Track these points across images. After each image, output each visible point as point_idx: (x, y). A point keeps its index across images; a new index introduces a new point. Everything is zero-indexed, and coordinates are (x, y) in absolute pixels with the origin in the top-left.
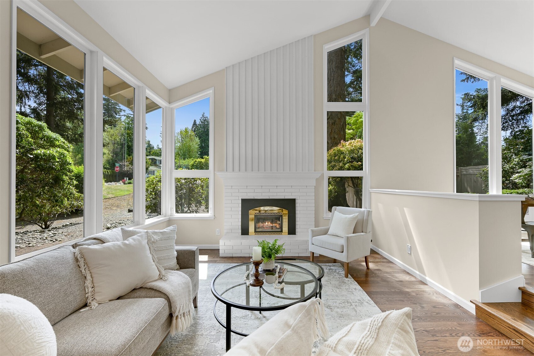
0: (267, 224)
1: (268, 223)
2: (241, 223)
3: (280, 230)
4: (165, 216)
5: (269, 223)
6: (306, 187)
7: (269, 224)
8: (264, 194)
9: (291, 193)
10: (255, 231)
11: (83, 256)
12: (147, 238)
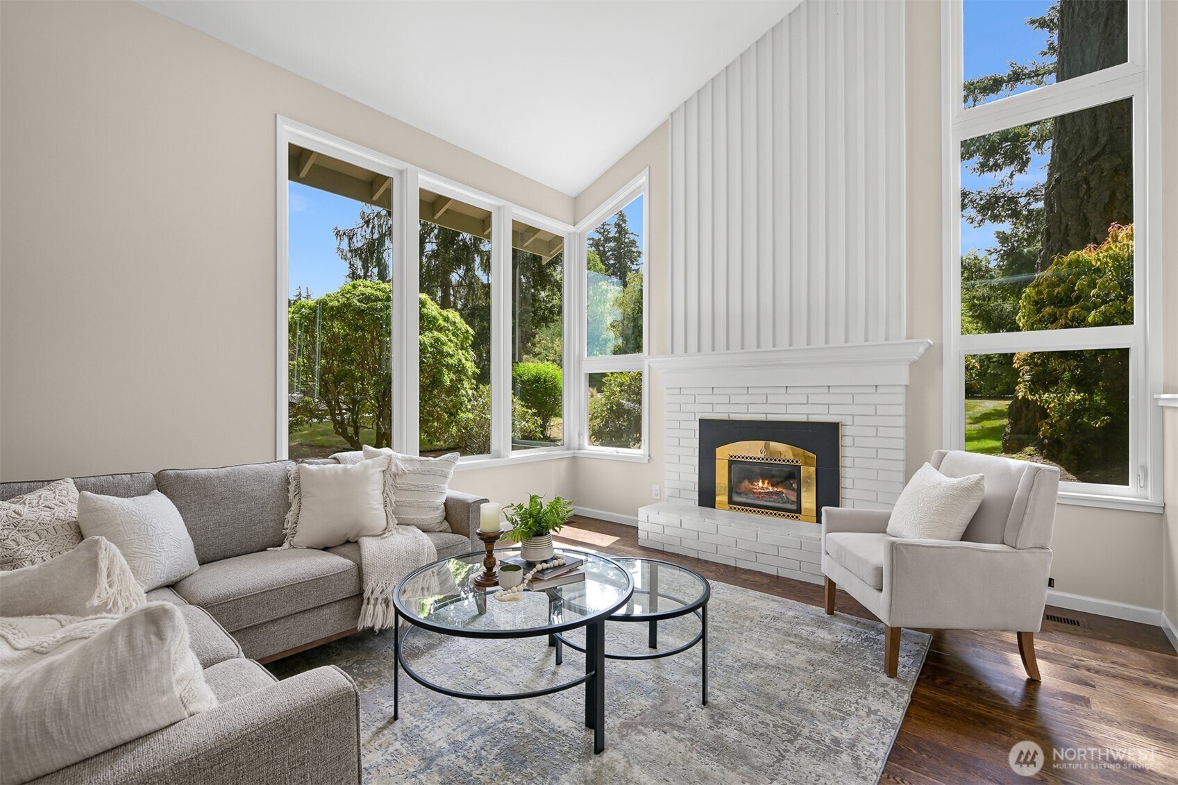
0: (760, 484)
1: (763, 483)
2: (697, 476)
3: (794, 507)
4: (568, 449)
5: (766, 482)
6: (873, 390)
7: (766, 485)
8: (752, 409)
9: (827, 406)
10: (731, 501)
11: (297, 479)
12: (386, 465)
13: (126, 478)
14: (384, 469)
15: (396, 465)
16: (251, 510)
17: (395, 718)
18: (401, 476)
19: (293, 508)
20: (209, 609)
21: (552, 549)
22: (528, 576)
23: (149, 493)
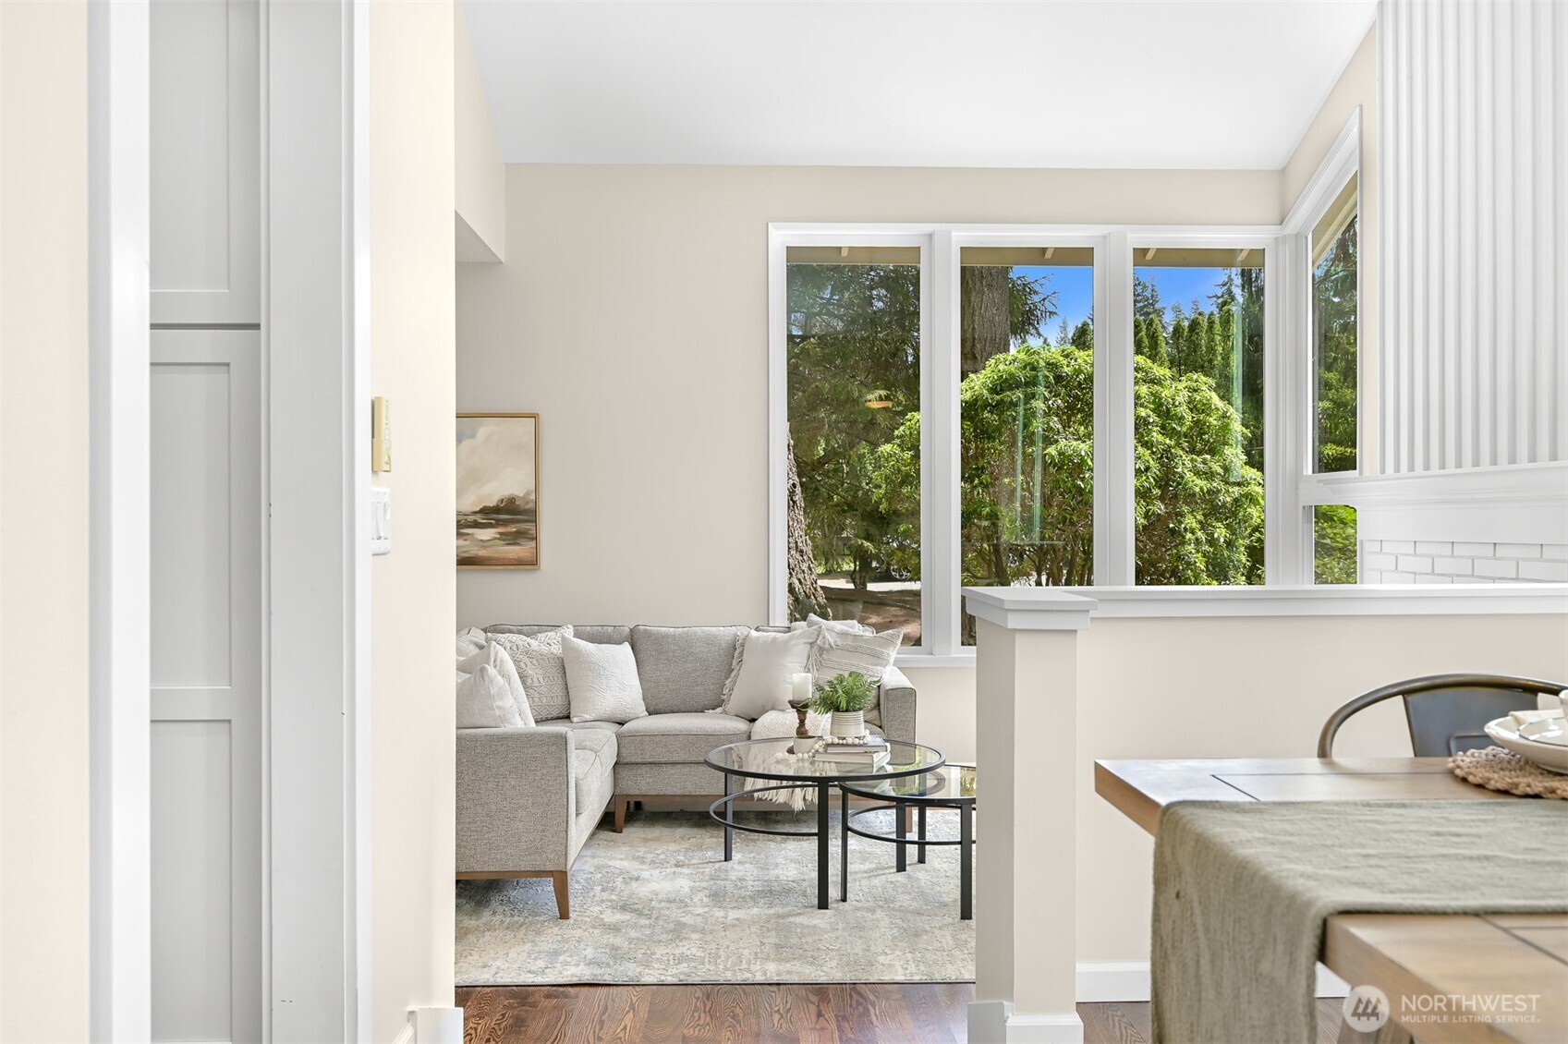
12: (815, 636)
13: (610, 629)
14: (811, 641)
15: (824, 637)
16: (696, 670)
17: (726, 860)
18: (828, 650)
19: (733, 674)
20: (619, 737)
21: (857, 728)
22: (817, 746)
23: (620, 644)
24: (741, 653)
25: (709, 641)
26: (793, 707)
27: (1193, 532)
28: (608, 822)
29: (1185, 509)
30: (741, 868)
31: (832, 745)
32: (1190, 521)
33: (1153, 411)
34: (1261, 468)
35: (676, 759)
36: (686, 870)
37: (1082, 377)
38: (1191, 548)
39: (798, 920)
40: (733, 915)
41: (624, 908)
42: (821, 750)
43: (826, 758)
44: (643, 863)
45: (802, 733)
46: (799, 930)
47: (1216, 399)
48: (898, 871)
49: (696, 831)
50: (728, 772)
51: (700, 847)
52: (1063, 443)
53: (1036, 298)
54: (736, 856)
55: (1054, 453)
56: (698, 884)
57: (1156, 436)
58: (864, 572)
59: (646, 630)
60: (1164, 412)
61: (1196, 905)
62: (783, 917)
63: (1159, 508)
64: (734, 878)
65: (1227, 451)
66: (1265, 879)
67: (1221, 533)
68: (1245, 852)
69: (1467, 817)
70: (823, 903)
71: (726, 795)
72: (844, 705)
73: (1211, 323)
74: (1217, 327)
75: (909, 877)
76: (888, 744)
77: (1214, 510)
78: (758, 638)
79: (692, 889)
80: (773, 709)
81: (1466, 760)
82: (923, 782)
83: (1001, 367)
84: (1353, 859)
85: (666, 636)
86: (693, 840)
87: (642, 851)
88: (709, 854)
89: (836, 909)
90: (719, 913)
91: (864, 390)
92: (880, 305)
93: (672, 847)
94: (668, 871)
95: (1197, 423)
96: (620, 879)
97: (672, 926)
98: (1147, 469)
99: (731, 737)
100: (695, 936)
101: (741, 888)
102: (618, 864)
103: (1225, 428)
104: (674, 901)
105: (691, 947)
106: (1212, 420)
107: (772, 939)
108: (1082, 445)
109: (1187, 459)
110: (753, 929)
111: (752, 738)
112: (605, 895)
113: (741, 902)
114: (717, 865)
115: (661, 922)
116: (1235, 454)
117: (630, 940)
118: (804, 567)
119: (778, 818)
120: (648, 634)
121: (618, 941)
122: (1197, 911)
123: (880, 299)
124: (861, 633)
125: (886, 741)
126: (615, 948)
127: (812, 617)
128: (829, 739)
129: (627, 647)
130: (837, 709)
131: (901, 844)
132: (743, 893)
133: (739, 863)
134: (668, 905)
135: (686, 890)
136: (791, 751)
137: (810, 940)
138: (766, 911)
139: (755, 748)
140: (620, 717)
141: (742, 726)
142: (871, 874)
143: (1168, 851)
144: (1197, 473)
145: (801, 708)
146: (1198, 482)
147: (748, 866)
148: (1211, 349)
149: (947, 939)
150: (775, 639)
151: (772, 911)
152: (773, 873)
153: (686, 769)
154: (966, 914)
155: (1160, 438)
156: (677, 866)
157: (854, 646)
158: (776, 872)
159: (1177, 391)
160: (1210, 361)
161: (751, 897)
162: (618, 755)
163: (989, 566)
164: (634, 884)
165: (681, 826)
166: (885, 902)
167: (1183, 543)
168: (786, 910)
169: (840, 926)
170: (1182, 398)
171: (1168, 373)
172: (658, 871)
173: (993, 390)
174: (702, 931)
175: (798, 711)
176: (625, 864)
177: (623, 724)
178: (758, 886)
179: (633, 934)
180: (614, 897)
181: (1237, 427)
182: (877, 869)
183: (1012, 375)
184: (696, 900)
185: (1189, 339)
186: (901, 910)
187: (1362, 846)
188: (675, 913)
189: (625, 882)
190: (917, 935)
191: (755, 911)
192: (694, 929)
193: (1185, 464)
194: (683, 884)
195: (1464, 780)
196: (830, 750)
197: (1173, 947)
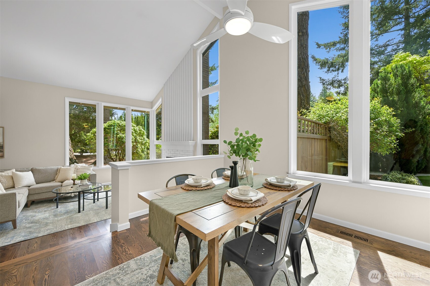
6: (187, 151)
12: (76, 167)
13: (26, 169)
15: (78, 167)
16: (48, 175)
17: (57, 208)
18: (79, 169)
19: (57, 175)
20: (29, 190)
21: (86, 182)
22: (78, 186)
23: (29, 171)
24: (59, 171)
25: (51, 169)
26: (72, 180)
27: (139, 147)
28: (26, 206)
29: (138, 144)
30: (60, 209)
31: (81, 185)
32: (139, 145)
33: (134, 131)
34: (149, 139)
35: (44, 192)
36: (47, 212)
37: (123, 125)
38: (139, 149)
39: (74, 216)
40: (59, 218)
41: (32, 223)
42: (78, 187)
43: (79, 188)
44: (36, 212)
45: (74, 184)
46: (75, 218)
47: (142, 130)
48: (94, 203)
49: (48, 204)
50: (57, 193)
51: (50, 207)
52: (120, 135)
53: (114, 112)
54: (59, 207)
55: (119, 136)
56: (51, 214)
57: (134, 134)
58: (82, 151)
59: (35, 169)
60: (135, 131)
61: (156, 214)
62: (71, 216)
63: (135, 144)
64: (59, 211)
65: (144, 136)
66: (167, 211)
67: (143, 147)
68: (163, 207)
69: (186, 195)
70: (79, 212)
71: (57, 197)
72: (83, 179)
73: (140, 117)
74: (141, 118)
75: (96, 204)
76: (92, 184)
77: (142, 144)
78: (63, 168)
79: (49, 215)
80: (67, 180)
81: (183, 185)
82: (98, 189)
83: (110, 123)
84: (176, 205)
85: (41, 169)
86: (49, 206)
87: (35, 210)
88: (53, 208)
89: (82, 212)
90: (56, 219)
91: (83, 123)
92: (86, 109)
93: (43, 208)
94: (43, 213)
95: (140, 132)
96: (30, 217)
97: (45, 224)
98: (133, 139)
99: (57, 186)
100: (51, 224)
101: (61, 213)
102: (29, 214)
103: (144, 133)
104: (45, 219)
105: (50, 227)
106: (142, 132)
107: (69, 221)
108: (123, 135)
109: (138, 137)
110: (64, 220)
111: (63, 186)
112: (26, 221)
113: (61, 215)
114: (55, 209)
115: (42, 224)
116: (145, 137)
117: (34, 229)
118: (71, 153)
119: (68, 198)
120: (36, 169)
121: (31, 230)
122: (156, 215)
123: (85, 108)
124: (85, 166)
125: (91, 183)
126: (30, 232)
127: (75, 164)
128: (80, 184)
129: (30, 172)
130: (82, 179)
131: (94, 200)
132: (61, 214)
133: (60, 208)
134: (44, 220)
135: (48, 216)
136: (72, 187)
137: (77, 219)
138: (67, 216)
139: (63, 188)
140: (28, 185)
141: (60, 184)
142: (88, 205)
143: (151, 207)
144: (140, 139)
145: (74, 180)
146: (140, 140)
147: (62, 208)
148: (140, 121)
149: (104, 213)
150: (67, 168)
151: (68, 216)
152: (68, 208)
153: (47, 193)
154: (107, 208)
155: (135, 134)
156: (45, 211)
157: (84, 168)
158: (69, 208)
159: (137, 128)
160: (140, 122)
161: (63, 214)
162: (28, 193)
163: (107, 152)
164: (34, 217)
165: (45, 203)
166: (92, 209)
167: (138, 148)
168: (71, 215)
169: (83, 215)
170: (138, 129)
171: (136, 125)
172: (40, 213)
173: (108, 126)
174: (53, 223)
175: (73, 181)
176: (31, 214)
177: (30, 187)
178: (65, 211)
179: (35, 227)
180: (29, 221)
181: (145, 133)
182: (89, 204)
183: (112, 124)
184: (50, 217)
185: (137, 119)
186: (95, 210)
187: (176, 203)
188: (45, 221)
189: (32, 217)
190: (98, 213)
191: (65, 216)
192: (51, 223)
193: (138, 138)
194: (47, 215)
195: (183, 189)
196: (80, 186)
197: (152, 219)
